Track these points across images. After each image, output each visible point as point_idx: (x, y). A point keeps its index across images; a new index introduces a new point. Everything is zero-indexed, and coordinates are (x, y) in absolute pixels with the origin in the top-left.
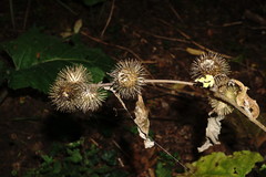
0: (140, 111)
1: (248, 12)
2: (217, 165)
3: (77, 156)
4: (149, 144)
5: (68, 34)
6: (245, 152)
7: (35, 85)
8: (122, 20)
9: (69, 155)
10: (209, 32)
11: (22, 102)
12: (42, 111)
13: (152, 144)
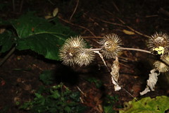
0: (115, 67)
1: (162, 9)
2: (146, 104)
3: (57, 95)
4: (117, 88)
5: (49, 17)
6: (164, 96)
7: (33, 48)
8: (82, 10)
9: (51, 94)
10: (137, 20)
11: (19, 59)
12: (32, 65)
13: (120, 88)
